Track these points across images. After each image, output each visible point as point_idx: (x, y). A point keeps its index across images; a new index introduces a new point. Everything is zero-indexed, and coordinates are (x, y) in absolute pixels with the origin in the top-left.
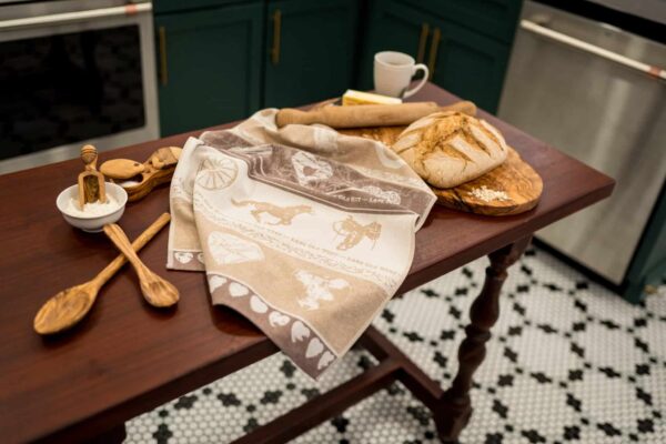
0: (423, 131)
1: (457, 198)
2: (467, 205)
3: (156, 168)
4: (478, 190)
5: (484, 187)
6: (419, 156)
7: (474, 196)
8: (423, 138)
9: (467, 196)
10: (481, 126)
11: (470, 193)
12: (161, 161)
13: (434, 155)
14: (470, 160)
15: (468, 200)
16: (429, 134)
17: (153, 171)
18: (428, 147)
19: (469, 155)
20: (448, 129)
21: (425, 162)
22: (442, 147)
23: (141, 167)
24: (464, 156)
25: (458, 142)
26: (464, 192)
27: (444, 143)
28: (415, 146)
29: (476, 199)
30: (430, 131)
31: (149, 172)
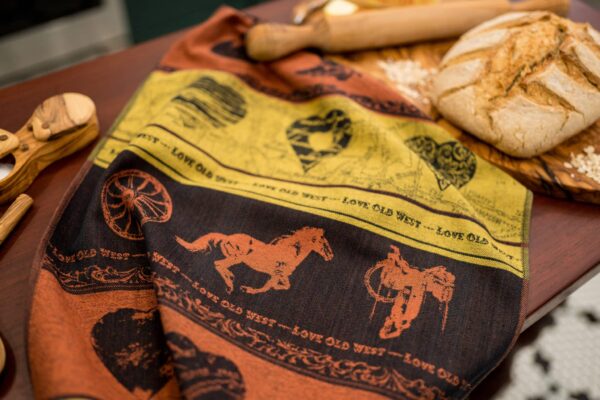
0: (488, 52)
1: (546, 176)
2: (565, 189)
3: (40, 140)
4: (580, 156)
5: (590, 150)
6: (483, 102)
7: (575, 169)
8: (489, 66)
9: (564, 170)
10: (589, 39)
11: (567, 165)
12: (45, 126)
13: (512, 102)
14: (572, 108)
15: (567, 180)
16: (501, 60)
17: (34, 146)
18: (500, 86)
19: (572, 100)
20: (534, 51)
21: (494, 114)
22: (524, 87)
23: (13, 140)
24: (563, 102)
25: (554, 76)
26: (559, 163)
27: (529, 80)
28: (476, 83)
29: (580, 177)
30: (502, 54)
31: (25, 149)
